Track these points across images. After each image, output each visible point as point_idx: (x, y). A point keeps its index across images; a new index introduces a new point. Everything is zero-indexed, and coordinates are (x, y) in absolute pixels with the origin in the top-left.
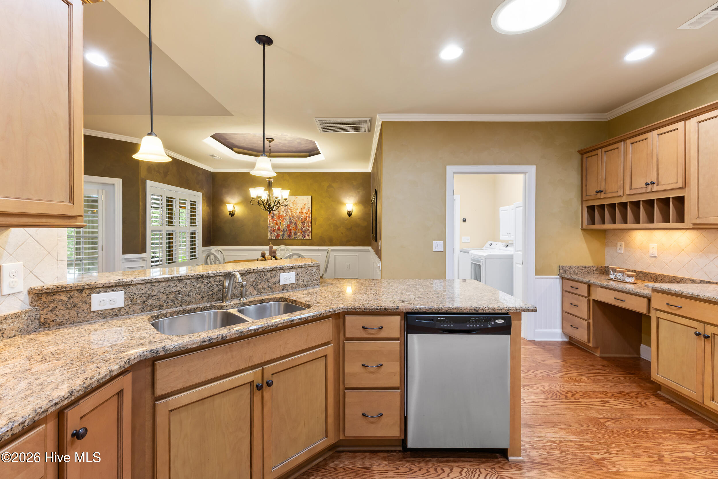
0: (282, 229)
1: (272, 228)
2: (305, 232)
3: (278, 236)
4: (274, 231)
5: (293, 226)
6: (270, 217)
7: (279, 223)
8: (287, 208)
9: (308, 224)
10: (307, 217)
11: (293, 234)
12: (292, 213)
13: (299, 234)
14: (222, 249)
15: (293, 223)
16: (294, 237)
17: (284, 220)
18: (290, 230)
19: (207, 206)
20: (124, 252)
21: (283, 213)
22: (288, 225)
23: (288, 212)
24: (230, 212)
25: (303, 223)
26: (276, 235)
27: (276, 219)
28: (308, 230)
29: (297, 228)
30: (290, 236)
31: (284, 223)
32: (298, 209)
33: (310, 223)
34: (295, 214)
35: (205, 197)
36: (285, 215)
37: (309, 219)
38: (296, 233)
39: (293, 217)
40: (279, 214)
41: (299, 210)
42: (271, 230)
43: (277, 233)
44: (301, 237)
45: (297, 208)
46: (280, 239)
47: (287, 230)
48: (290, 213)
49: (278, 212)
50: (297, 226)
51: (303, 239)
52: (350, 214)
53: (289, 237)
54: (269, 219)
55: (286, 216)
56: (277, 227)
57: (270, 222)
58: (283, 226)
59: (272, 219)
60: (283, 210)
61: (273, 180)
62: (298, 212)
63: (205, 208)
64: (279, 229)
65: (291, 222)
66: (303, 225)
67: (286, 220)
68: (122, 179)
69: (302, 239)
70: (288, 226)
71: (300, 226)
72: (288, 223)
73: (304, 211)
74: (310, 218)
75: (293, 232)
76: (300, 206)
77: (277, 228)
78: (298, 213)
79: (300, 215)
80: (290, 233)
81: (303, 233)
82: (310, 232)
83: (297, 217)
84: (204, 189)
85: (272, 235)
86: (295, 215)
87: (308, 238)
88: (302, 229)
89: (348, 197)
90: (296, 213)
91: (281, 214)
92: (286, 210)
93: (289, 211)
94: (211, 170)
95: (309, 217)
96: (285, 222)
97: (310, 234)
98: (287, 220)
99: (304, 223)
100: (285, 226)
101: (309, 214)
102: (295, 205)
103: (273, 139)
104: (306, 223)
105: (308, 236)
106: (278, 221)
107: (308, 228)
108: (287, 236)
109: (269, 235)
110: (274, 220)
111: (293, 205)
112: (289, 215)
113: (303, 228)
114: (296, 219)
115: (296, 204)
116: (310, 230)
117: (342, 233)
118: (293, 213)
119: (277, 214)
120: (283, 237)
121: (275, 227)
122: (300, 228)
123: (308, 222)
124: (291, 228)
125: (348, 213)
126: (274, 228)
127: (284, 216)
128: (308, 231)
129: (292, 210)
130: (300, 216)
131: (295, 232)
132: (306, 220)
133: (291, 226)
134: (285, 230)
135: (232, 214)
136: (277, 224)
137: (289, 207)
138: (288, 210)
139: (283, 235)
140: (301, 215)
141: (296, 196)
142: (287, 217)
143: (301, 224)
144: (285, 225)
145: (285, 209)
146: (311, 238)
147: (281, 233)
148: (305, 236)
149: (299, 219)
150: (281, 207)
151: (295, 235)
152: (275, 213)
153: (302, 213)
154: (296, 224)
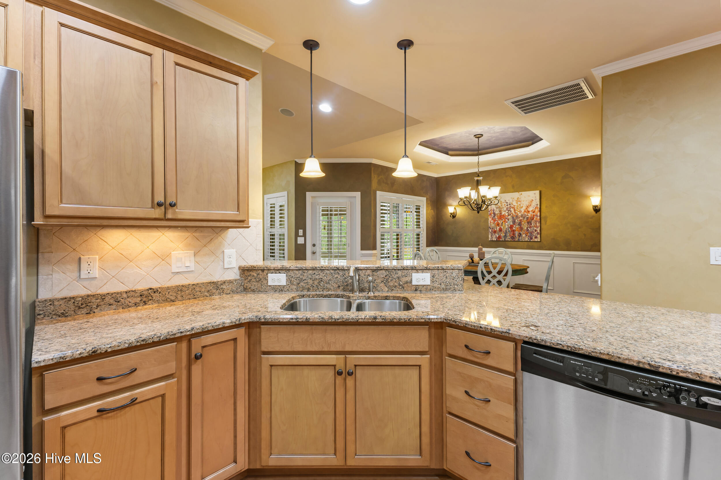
0: (504, 230)
1: (493, 229)
2: (531, 233)
3: (500, 237)
4: (495, 232)
5: (517, 227)
6: (490, 218)
7: (500, 224)
8: (510, 206)
9: (536, 224)
10: (534, 215)
11: (517, 235)
12: (515, 212)
13: (524, 235)
14: (437, 249)
15: (517, 223)
16: (518, 239)
17: (507, 220)
18: (514, 231)
19: (431, 209)
20: (362, 249)
21: (505, 212)
22: (511, 225)
23: (511, 211)
24: (451, 214)
25: (529, 223)
26: (497, 236)
27: (497, 220)
28: (536, 231)
29: (521, 229)
30: (513, 238)
31: (507, 224)
32: (522, 207)
33: (537, 223)
34: (519, 213)
35: (429, 202)
36: (507, 214)
37: (536, 218)
38: (520, 235)
39: (517, 216)
40: (501, 213)
41: (524, 208)
42: (492, 231)
43: (498, 235)
44: (527, 239)
45: (521, 205)
46: (502, 241)
47: (510, 231)
48: (513, 212)
49: (500, 211)
50: (522, 226)
51: (530, 241)
52: (597, 210)
53: (513, 239)
54: (490, 219)
55: (509, 215)
56: (498, 228)
57: (490, 222)
58: (506, 226)
59: (493, 219)
60: (505, 209)
61: (481, 178)
62: (523, 210)
63: (429, 211)
64: (500, 230)
65: (514, 222)
66: (529, 225)
67: (508, 220)
68: (360, 193)
69: (528, 241)
70: (511, 227)
71: (525, 226)
72: (511, 224)
73: (530, 209)
74: (538, 216)
75: (517, 233)
76: (524, 204)
77: (498, 229)
78: (523, 212)
79: (525, 213)
80: (514, 234)
81: (529, 234)
82: (538, 233)
83: (522, 216)
84: (429, 194)
85: (493, 236)
86: (520, 215)
87: (536, 240)
88: (528, 230)
89: (594, 188)
90: (520, 212)
91: (503, 213)
92: (509, 209)
93: (512, 210)
94: (435, 175)
95: (536, 215)
96: (507, 222)
97: (539, 236)
98: (510, 220)
99: (531, 222)
100: (507, 227)
101: (537, 213)
102: (519, 203)
103: (482, 135)
104: (532, 223)
105: (536, 237)
106: (500, 222)
107: (535, 228)
108: (509, 237)
109: (490, 236)
110: (495, 221)
111: (517, 203)
112: (512, 214)
113: (529, 228)
114: (521, 218)
115: (520, 202)
116: (539, 231)
117: (585, 235)
118: (517, 212)
119: (498, 214)
120: (505, 239)
121: (497, 228)
122: (525, 228)
123: (536, 221)
124: (514, 229)
125: (593, 209)
126: (495, 229)
127: (506, 216)
128: (536, 233)
129: (516, 209)
130: (525, 215)
131: (519, 233)
132: (533, 219)
133: (514, 226)
134: (508, 230)
135: (454, 216)
136: (498, 225)
137: (512, 206)
138: (510, 209)
139: (505, 236)
140: (527, 214)
141: (520, 193)
142: (510, 217)
143: (526, 224)
144: (508, 225)
145: (507, 208)
146: (539, 240)
147: (503, 235)
148: (531, 238)
149: (524, 218)
150: (503, 206)
151: (519, 236)
152: (497, 213)
153: (528, 211)
154: (520, 224)
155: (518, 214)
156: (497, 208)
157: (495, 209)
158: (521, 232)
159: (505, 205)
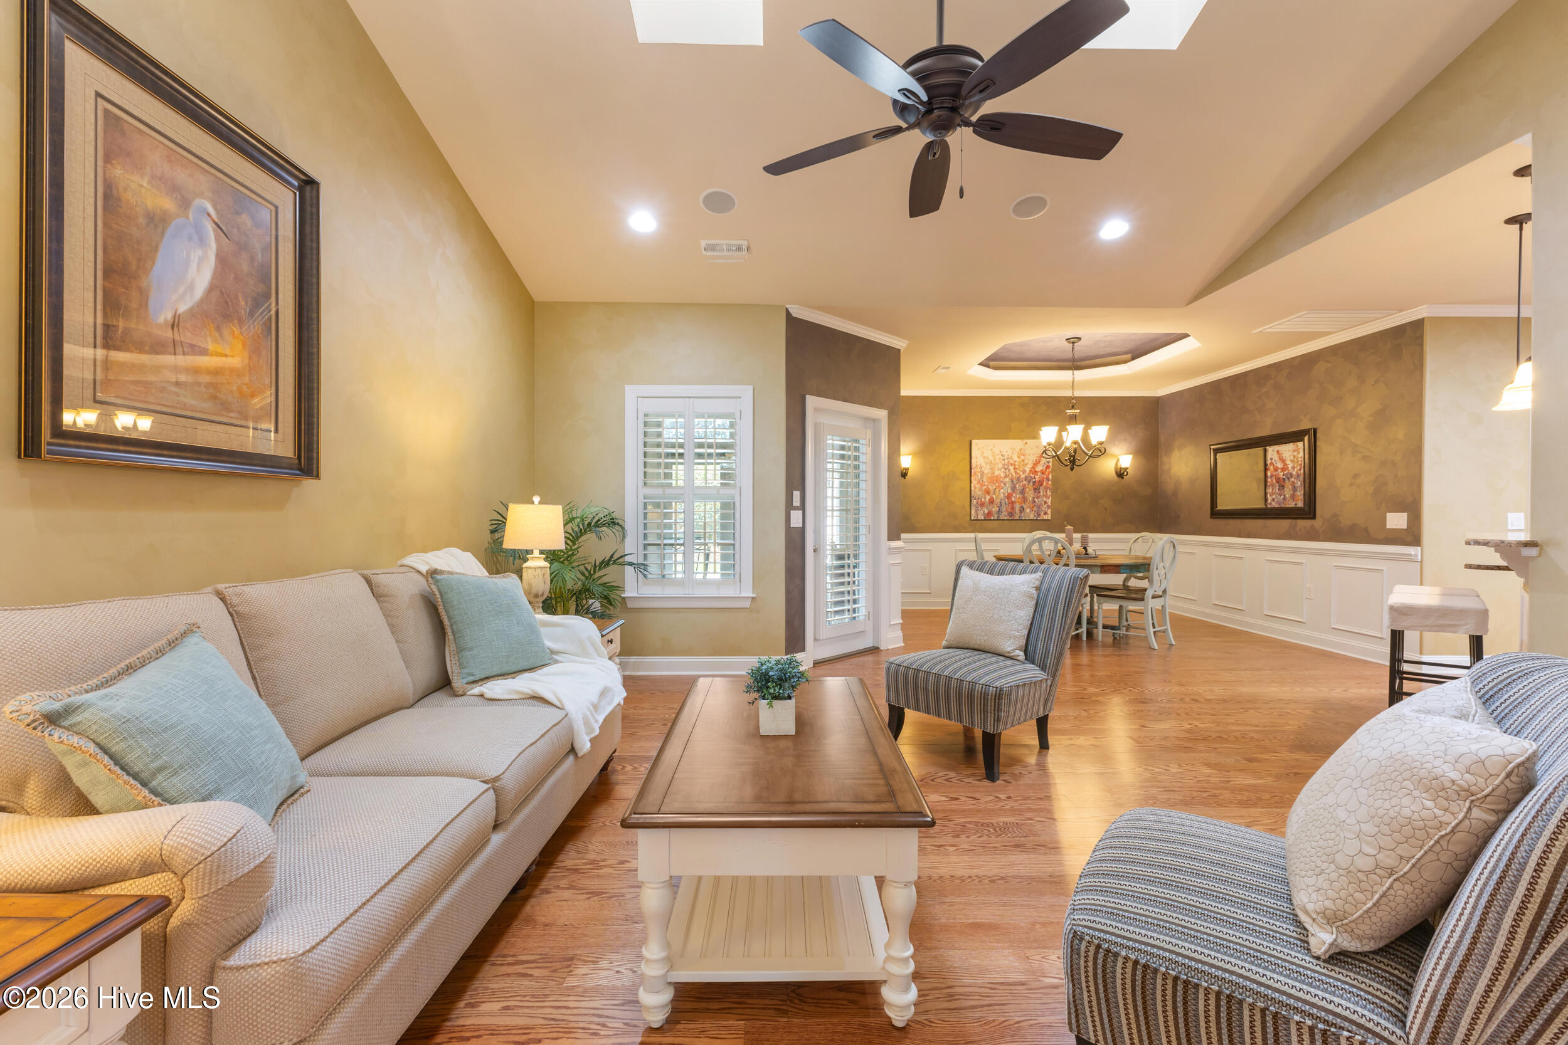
0: (997, 501)
1: (979, 499)
2: (1039, 507)
3: (990, 513)
4: (982, 505)
5: (1018, 496)
6: (975, 480)
7: (992, 491)
8: (1008, 463)
9: (1046, 492)
10: (1043, 478)
11: (1017, 510)
12: (1016, 472)
13: (1028, 510)
15: (1018, 491)
16: (1019, 517)
17: (1002, 485)
18: (1013, 503)
20: (888, 537)
21: (1000, 472)
22: (1008, 494)
23: (1009, 470)
24: (903, 469)
25: (1036, 490)
26: (986, 512)
27: (986, 484)
28: (1045, 503)
29: (1025, 500)
30: (1011, 514)
31: (1002, 491)
32: (1027, 464)
33: (1048, 490)
34: (1021, 473)
36: (1003, 475)
37: (1047, 483)
38: (1022, 509)
39: (1018, 479)
40: (993, 473)
41: (1030, 466)
42: (977, 503)
43: (988, 509)
44: (1032, 517)
45: (1026, 462)
46: (994, 520)
47: (1007, 503)
48: (1012, 471)
49: (991, 469)
50: (1026, 495)
51: (1036, 520)
52: (1121, 474)
53: (1011, 517)
54: (975, 482)
55: (1005, 477)
56: (988, 498)
57: (975, 488)
58: (1001, 494)
59: (979, 482)
60: (1000, 466)
62: (1028, 470)
64: (992, 501)
65: (1014, 488)
66: (1036, 494)
67: (1005, 485)
68: (886, 410)
69: (1033, 520)
70: (1009, 496)
71: (1030, 495)
72: (1009, 491)
73: (1039, 468)
74: (1049, 481)
75: (1017, 507)
76: (1030, 460)
77: (987, 500)
78: (1028, 472)
79: (1031, 475)
80: (1013, 508)
81: (1035, 509)
82: (1048, 507)
83: (1026, 478)
85: (978, 512)
86: (1023, 476)
87: (1045, 517)
88: (1034, 502)
89: (1117, 443)
90: (1024, 471)
91: (997, 473)
92: (1005, 466)
93: (1011, 468)
95: (1048, 479)
96: (1003, 488)
97: (1049, 511)
98: (1007, 485)
99: (1039, 489)
100: (1002, 495)
101: (1049, 474)
102: (1022, 457)
104: (1041, 490)
105: (1046, 513)
106: (990, 487)
107: (1045, 499)
108: (1006, 514)
109: (973, 512)
110: (982, 486)
111: (1019, 457)
112: (1010, 476)
113: (1036, 499)
114: (1024, 482)
115: (1024, 455)
116: (1049, 504)
117: (1106, 509)
118: (1018, 471)
119: (988, 474)
120: (998, 517)
121: (985, 498)
122: (1030, 499)
123: (1046, 488)
124: (1013, 499)
125: (1116, 473)
126: (983, 500)
127: (1001, 478)
128: (1045, 506)
129: (1017, 467)
130: (1031, 477)
131: (1022, 507)
132: (1043, 484)
133: (1014, 495)
134: (1003, 502)
135: (905, 474)
136: (988, 492)
137: (1012, 461)
138: (1009, 466)
139: (999, 512)
140: (1033, 476)
141: (1025, 441)
142: (1007, 479)
143: (1032, 491)
144: (1004, 494)
145: (1003, 465)
146: (1050, 518)
147: (995, 509)
148: (1039, 515)
149: (1029, 482)
150: (997, 461)
151: (1021, 512)
152: (985, 472)
153: (1036, 472)
154: (1023, 492)
155: (1020, 476)
156: (987, 464)
157: (983, 465)
158: (1024, 505)
159: (1000, 459)
